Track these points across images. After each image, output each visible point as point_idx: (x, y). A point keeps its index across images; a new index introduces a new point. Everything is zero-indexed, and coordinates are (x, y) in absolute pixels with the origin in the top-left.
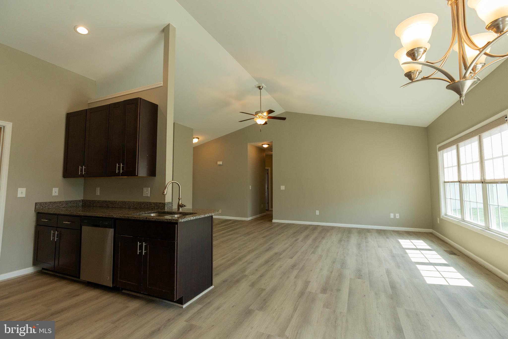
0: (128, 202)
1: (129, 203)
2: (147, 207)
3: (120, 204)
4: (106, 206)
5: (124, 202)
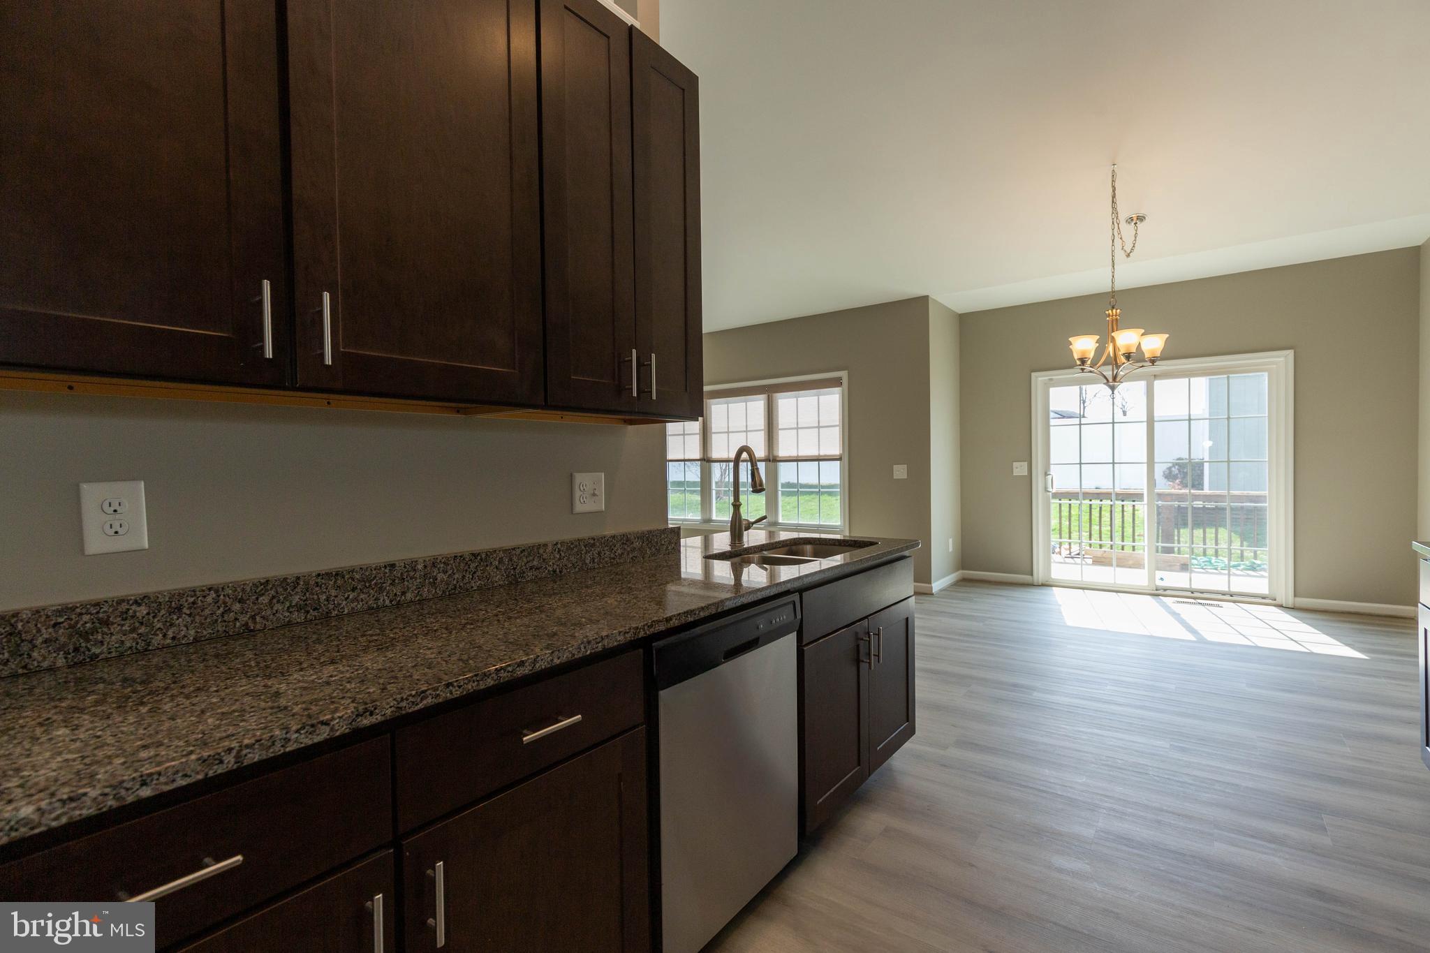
0: (501, 554)
1: (511, 560)
2: (612, 556)
3: (440, 576)
4: (298, 617)
5: (475, 555)
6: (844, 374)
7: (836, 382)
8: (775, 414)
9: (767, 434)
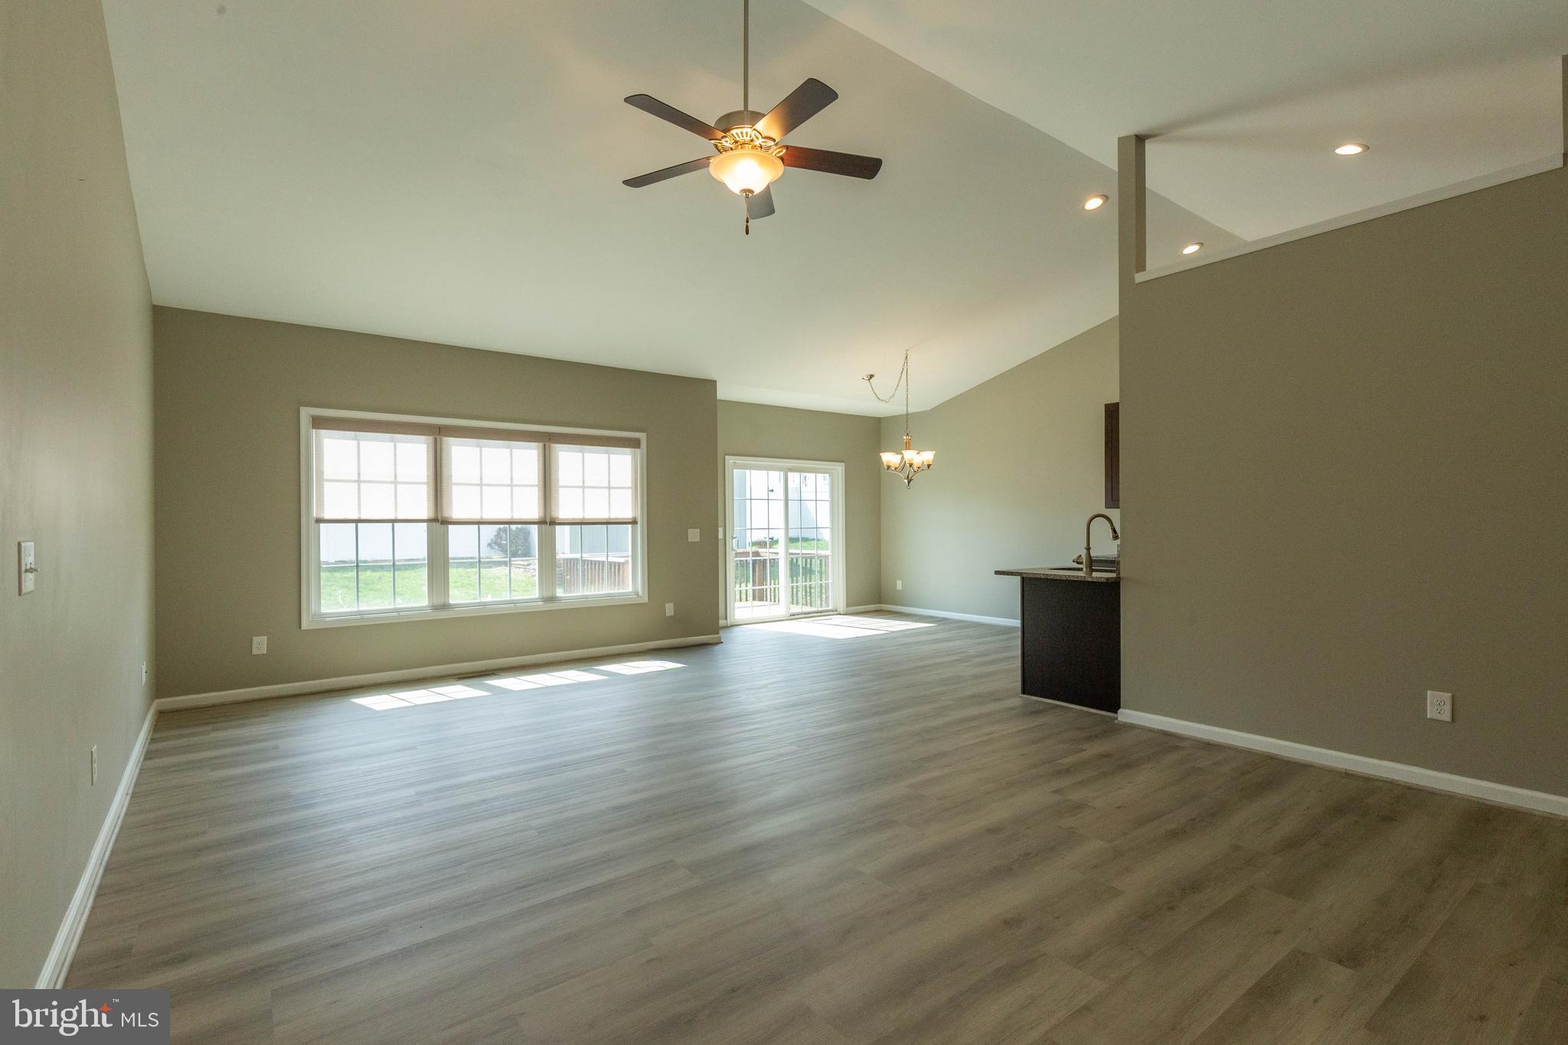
6: (642, 436)
7: (634, 444)
8: (553, 468)
9: (542, 489)
